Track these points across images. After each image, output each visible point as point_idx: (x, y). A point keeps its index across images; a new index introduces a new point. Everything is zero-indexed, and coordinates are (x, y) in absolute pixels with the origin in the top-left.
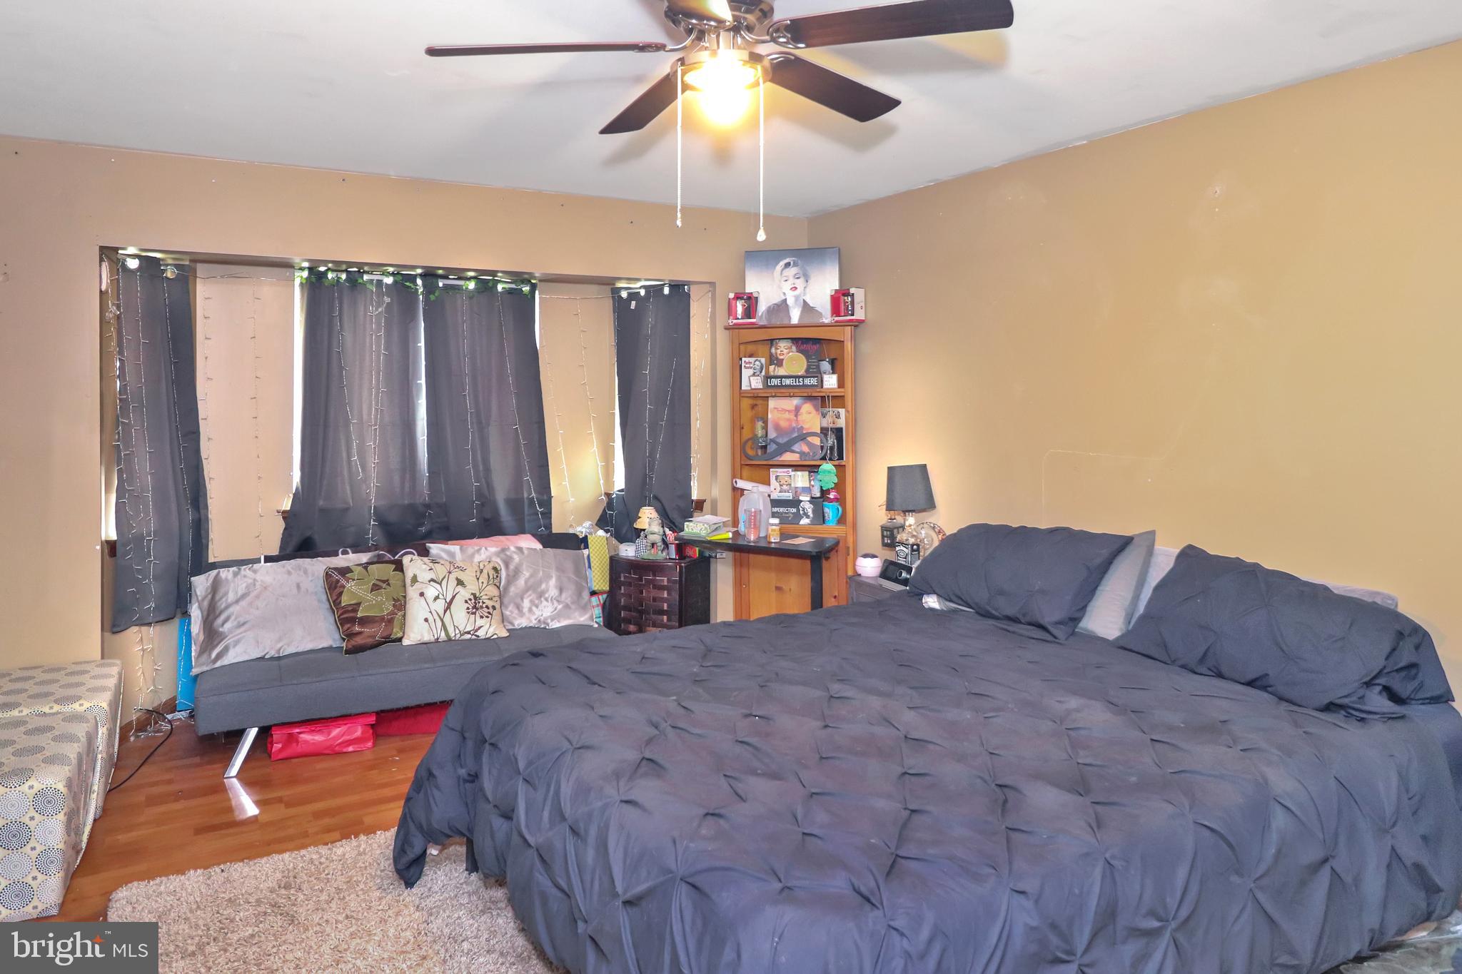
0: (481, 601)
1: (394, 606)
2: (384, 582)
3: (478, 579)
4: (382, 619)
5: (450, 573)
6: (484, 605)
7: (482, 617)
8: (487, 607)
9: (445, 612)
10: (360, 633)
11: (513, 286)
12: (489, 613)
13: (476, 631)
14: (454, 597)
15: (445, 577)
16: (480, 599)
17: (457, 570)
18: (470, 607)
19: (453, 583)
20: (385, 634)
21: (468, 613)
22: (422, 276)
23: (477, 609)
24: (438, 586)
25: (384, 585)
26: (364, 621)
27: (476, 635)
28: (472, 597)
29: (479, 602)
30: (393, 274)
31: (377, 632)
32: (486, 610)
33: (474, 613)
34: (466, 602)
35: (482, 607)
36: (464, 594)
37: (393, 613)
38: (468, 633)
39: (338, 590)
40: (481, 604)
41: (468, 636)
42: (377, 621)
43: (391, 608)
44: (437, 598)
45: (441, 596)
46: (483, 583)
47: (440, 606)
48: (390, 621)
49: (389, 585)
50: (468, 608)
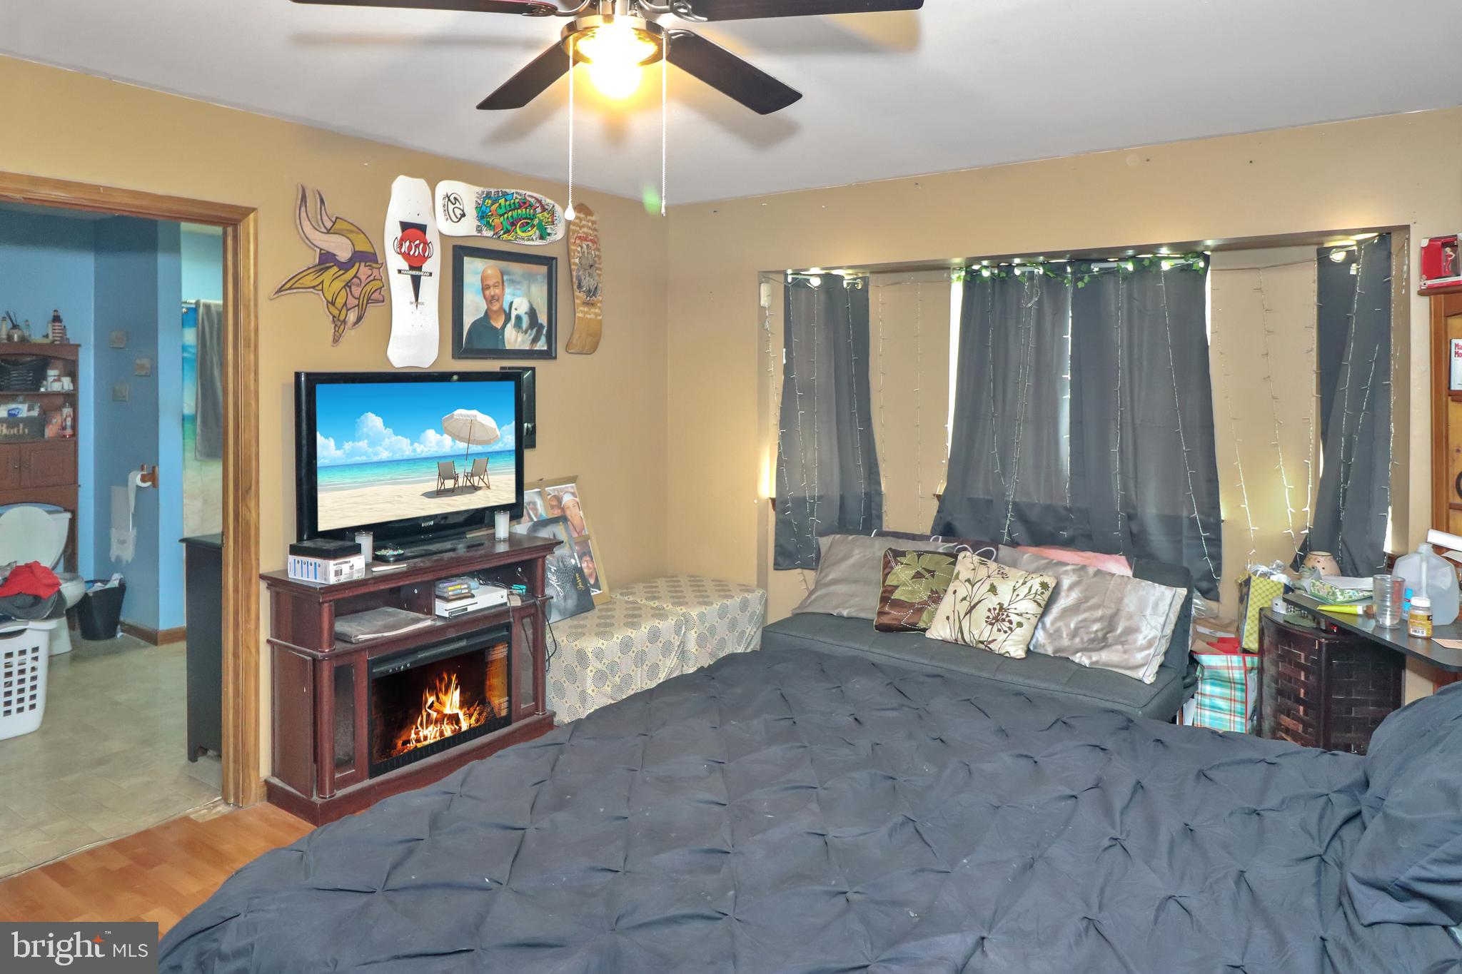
0: (1005, 613)
1: (929, 597)
2: (929, 571)
3: (1014, 590)
4: (911, 605)
5: (989, 577)
6: (1007, 619)
7: (999, 630)
8: (1010, 622)
9: (966, 614)
10: (888, 613)
11: (1182, 261)
12: (1011, 629)
13: (990, 642)
14: (979, 602)
15: (980, 580)
16: (1005, 611)
17: (999, 576)
18: (991, 617)
19: (987, 586)
20: (911, 621)
21: (987, 622)
22: (1070, 263)
23: (997, 621)
24: (969, 587)
25: (927, 575)
26: (898, 604)
27: (989, 647)
28: (998, 607)
29: (1003, 615)
30: (1042, 264)
31: (905, 617)
32: (1007, 624)
33: (992, 624)
34: (989, 610)
35: (1004, 620)
36: (992, 602)
37: (925, 603)
38: (982, 642)
39: (887, 570)
40: (1004, 617)
41: (982, 646)
42: (905, 607)
43: (925, 598)
44: (964, 599)
45: (968, 599)
46: (1018, 595)
47: (964, 607)
48: (919, 611)
49: (933, 576)
50: (988, 617)
